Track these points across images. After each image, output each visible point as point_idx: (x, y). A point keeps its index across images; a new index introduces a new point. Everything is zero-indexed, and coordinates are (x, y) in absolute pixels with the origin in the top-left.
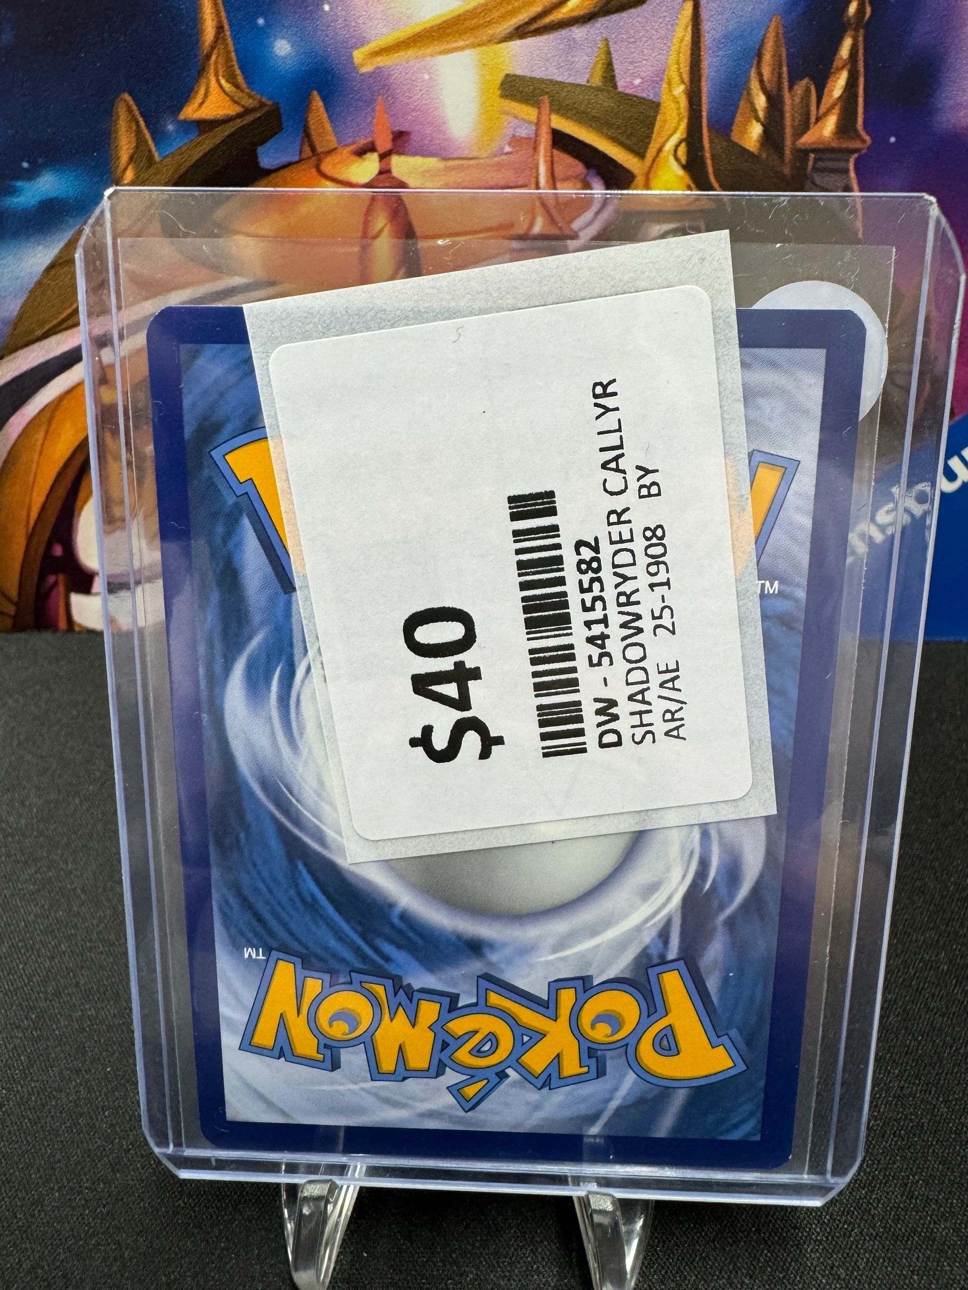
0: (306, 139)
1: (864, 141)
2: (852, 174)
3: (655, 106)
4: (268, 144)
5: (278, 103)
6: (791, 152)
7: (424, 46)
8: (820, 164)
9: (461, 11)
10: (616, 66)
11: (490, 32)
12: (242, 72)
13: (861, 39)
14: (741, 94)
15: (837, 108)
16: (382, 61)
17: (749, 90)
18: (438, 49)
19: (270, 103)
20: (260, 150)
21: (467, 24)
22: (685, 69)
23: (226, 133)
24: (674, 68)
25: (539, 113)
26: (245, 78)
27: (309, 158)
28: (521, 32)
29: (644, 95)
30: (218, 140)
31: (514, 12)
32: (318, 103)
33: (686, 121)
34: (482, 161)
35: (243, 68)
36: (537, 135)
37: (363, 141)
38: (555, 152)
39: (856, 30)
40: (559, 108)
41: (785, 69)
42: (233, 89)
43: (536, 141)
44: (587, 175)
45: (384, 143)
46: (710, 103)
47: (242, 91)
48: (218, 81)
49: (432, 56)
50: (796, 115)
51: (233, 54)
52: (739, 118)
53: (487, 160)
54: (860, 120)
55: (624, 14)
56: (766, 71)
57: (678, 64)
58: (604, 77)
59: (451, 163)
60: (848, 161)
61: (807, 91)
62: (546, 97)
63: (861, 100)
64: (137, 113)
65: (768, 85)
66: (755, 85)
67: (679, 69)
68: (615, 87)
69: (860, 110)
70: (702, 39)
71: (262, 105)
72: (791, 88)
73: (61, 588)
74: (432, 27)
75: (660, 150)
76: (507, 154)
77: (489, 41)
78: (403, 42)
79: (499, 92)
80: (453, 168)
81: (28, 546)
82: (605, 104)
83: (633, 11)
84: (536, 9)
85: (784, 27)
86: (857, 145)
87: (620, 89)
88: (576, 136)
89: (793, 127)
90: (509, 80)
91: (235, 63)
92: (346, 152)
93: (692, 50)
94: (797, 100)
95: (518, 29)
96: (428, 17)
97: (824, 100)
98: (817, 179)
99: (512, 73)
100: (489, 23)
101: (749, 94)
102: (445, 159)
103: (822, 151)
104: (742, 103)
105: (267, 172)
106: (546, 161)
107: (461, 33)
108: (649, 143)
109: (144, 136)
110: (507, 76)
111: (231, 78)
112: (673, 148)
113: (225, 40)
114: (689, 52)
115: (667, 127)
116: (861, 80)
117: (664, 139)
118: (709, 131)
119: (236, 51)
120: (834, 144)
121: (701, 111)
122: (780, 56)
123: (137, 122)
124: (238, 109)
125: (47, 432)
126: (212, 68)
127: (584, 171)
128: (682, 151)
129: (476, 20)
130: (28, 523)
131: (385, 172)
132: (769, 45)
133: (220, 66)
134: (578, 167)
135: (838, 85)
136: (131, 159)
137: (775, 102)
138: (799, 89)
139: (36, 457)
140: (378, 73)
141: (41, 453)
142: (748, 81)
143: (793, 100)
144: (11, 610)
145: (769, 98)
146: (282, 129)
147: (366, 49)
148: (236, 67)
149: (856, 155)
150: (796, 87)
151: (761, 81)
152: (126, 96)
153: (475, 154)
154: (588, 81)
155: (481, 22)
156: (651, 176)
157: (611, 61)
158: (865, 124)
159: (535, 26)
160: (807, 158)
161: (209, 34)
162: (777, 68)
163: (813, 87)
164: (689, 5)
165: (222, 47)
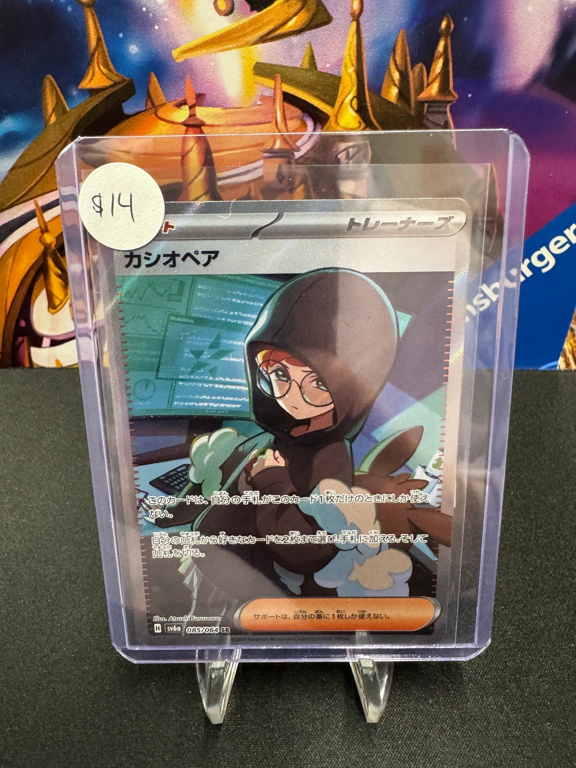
0: (148, 99)
1: (454, 97)
2: (449, 114)
3: (338, 79)
4: (128, 101)
5: (133, 79)
6: (415, 103)
7: (210, 48)
8: (431, 109)
9: (230, 29)
10: (316, 58)
11: (246, 40)
12: (112, 62)
13: (449, 41)
14: (385, 72)
15: (438, 79)
16: (188, 56)
17: (389, 69)
18: (218, 49)
19: (128, 79)
20: (124, 105)
21: (234, 35)
22: (354, 59)
23: (105, 95)
24: (348, 57)
25: (275, 84)
26: (115, 66)
27: (151, 108)
28: (263, 39)
29: (332, 73)
30: (101, 99)
31: (259, 29)
32: (154, 79)
33: (356, 86)
34: (245, 109)
35: (112, 60)
36: (275, 95)
37: (180, 99)
38: (285, 104)
39: (446, 37)
40: (286, 80)
41: (408, 58)
42: (108, 72)
43: (274, 98)
44: (303, 116)
45: (191, 100)
46: (368, 77)
47: (113, 73)
48: (99, 67)
49: (215, 53)
50: (417, 83)
51: (107, 53)
52: (385, 85)
53: (248, 109)
54: (451, 85)
55: (319, 29)
56: (398, 59)
57: (350, 56)
58: (310, 64)
59: (228, 111)
60: (446, 107)
61: (421, 70)
62: (278, 75)
63: (451, 74)
64: (56, 85)
65: (400, 67)
66: (392, 67)
67: (350, 58)
68: (316, 68)
69: (451, 80)
70: (362, 43)
71: (124, 80)
72: (412, 68)
73: (25, 344)
74: (215, 37)
75: (342, 103)
76: (259, 105)
77: (246, 45)
78: (199, 46)
79: (253, 72)
80: (230, 113)
81: (6, 321)
82: (311, 78)
83: (324, 27)
84: (271, 27)
85: (407, 36)
86: (450, 98)
87: (319, 70)
88: (296, 95)
89: (415, 89)
90: (258, 65)
91: (108, 58)
92: (171, 105)
93: (357, 48)
94: (416, 75)
95: (261, 38)
96: (212, 32)
97: (431, 74)
98: (430, 117)
99: (259, 61)
100: (245, 35)
101: (390, 72)
102: (225, 108)
103: (432, 102)
104: (386, 77)
105: (129, 116)
106: (280, 109)
107: (231, 40)
108: (336, 99)
109: (60, 98)
110: (257, 63)
111: (106, 66)
112: (350, 101)
113: (102, 46)
114: (355, 49)
115: (346, 90)
116: (451, 64)
117: (344, 96)
118: (369, 92)
119: (108, 51)
120: (438, 98)
121: (364, 81)
122: (405, 51)
123: (56, 90)
124: (111, 83)
125: (14, 259)
126: (96, 60)
127: (302, 114)
128: (355, 102)
129: (238, 33)
130: (6, 308)
131: (192, 115)
132: (399, 45)
133: (100, 60)
134: (299, 112)
135: (438, 66)
136: (54, 110)
137: (404, 76)
138: (417, 68)
139: (9, 272)
140: (186, 62)
141: (11, 270)
142: (388, 65)
143: (414, 75)
145: (401, 74)
146: (135, 93)
147: (179, 50)
148: (109, 60)
149: (450, 104)
150: (415, 68)
151: (396, 65)
152: (50, 76)
153: (242, 106)
154: (301, 66)
155: (241, 34)
156: (338, 117)
157: (313, 54)
158: (454, 86)
159: (270, 36)
160: (423, 106)
161: (93, 42)
162: (404, 57)
163: (424, 68)
164: (354, 24)
165: (100, 49)
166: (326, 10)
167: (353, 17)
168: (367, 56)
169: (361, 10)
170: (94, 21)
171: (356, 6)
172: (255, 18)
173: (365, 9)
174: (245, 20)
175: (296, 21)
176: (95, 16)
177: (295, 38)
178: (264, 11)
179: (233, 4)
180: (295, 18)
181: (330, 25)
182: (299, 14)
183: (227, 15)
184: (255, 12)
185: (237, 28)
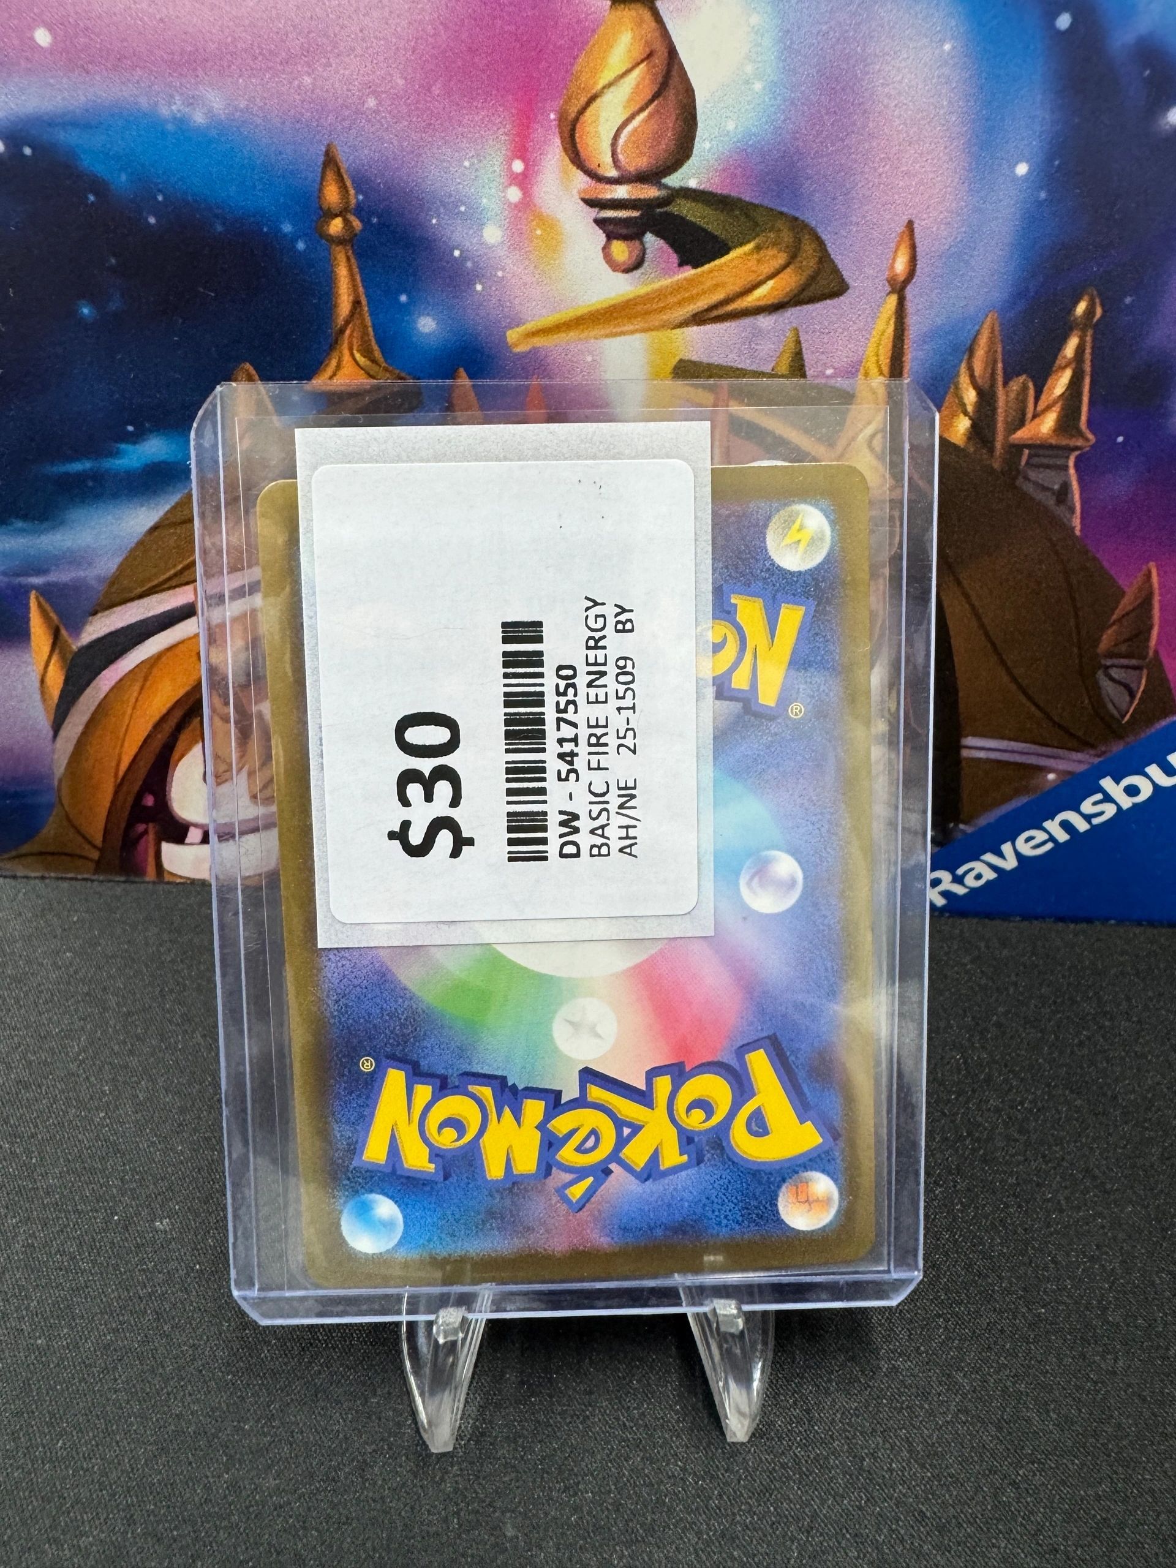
1: (1087, 440)
2: (1072, 471)
3: (850, 396)
6: (1003, 447)
7: (588, 328)
8: (1035, 460)
9: (631, 296)
10: (805, 356)
11: (664, 318)
12: (380, 347)
13: (1088, 339)
14: (949, 388)
15: (1058, 405)
16: (538, 342)
17: (957, 384)
18: (603, 332)
21: (639, 308)
22: (885, 361)
24: (874, 359)
25: (716, 399)
26: (384, 353)
28: (699, 319)
29: (836, 385)
31: (692, 299)
32: (464, 380)
33: (884, 411)
35: (379, 342)
38: (733, 437)
39: (1084, 330)
40: (739, 393)
41: (1000, 365)
42: (368, 363)
47: (378, 365)
48: (352, 355)
49: (596, 338)
50: (1011, 411)
51: (370, 329)
54: (1084, 418)
55: (818, 305)
56: (978, 367)
57: (877, 355)
58: (792, 367)
60: (1068, 457)
61: (1025, 388)
63: (1085, 399)
65: (979, 381)
66: (964, 380)
67: (878, 361)
68: (804, 375)
69: (1085, 408)
70: (906, 333)
72: (1005, 384)
73: (151, 837)
74: (598, 311)
75: (854, 439)
77: (663, 326)
78: (564, 324)
79: (671, 375)
81: (116, 793)
82: (792, 393)
83: (828, 301)
84: (719, 296)
85: (1001, 324)
86: (1080, 443)
87: (810, 378)
89: (1006, 423)
90: (684, 363)
91: (372, 338)
93: (894, 341)
94: (1012, 395)
95: (696, 315)
96: (594, 300)
97: (1043, 397)
98: (1032, 475)
99: (687, 358)
100: (664, 309)
101: (957, 388)
103: (1039, 448)
104: (949, 396)
107: (631, 318)
108: (840, 433)
109: (265, 405)
110: (681, 361)
111: (367, 353)
112: (867, 438)
113: (361, 315)
114: (890, 345)
115: (861, 419)
116: (1087, 381)
117: (858, 428)
119: (374, 326)
120: (1053, 442)
121: (901, 402)
122: (995, 352)
124: (371, 383)
125: (142, 688)
126: (346, 342)
128: (877, 442)
129: (648, 306)
130: (116, 775)
132: (983, 341)
133: (355, 341)
135: (1060, 383)
136: (249, 427)
137: (986, 398)
138: (1015, 385)
139: (129, 709)
140: (535, 351)
141: (134, 708)
142: (957, 375)
143: (1007, 396)
144: (95, 855)
145: (980, 392)
147: (521, 330)
148: (373, 342)
149: (1077, 453)
150: (1011, 383)
151: (972, 376)
152: (248, 366)
154: (773, 369)
155: (654, 306)
157: (801, 350)
158: (1090, 422)
159: (715, 313)
160: (1021, 454)
161: (344, 305)
162: (991, 363)
163: (1031, 385)
164: (893, 300)
165: (358, 322)
166: (836, 271)
167: (891, 285)
168: (914, 359)
169: (911, 273)
170: (350, 269)
171: (901, 266)
172: (686, 279)
173: (918, 272)
174: (666, 282)
175: (772, 288)
176: (353, 260)
177: (768, 318)
178: (707, 267)
179: (644, 252)
180: (770, 283)
181: (841, 298)
182: (781, 275)
183: (627, 271)
184: (689, 267)
185: (648, 294)
